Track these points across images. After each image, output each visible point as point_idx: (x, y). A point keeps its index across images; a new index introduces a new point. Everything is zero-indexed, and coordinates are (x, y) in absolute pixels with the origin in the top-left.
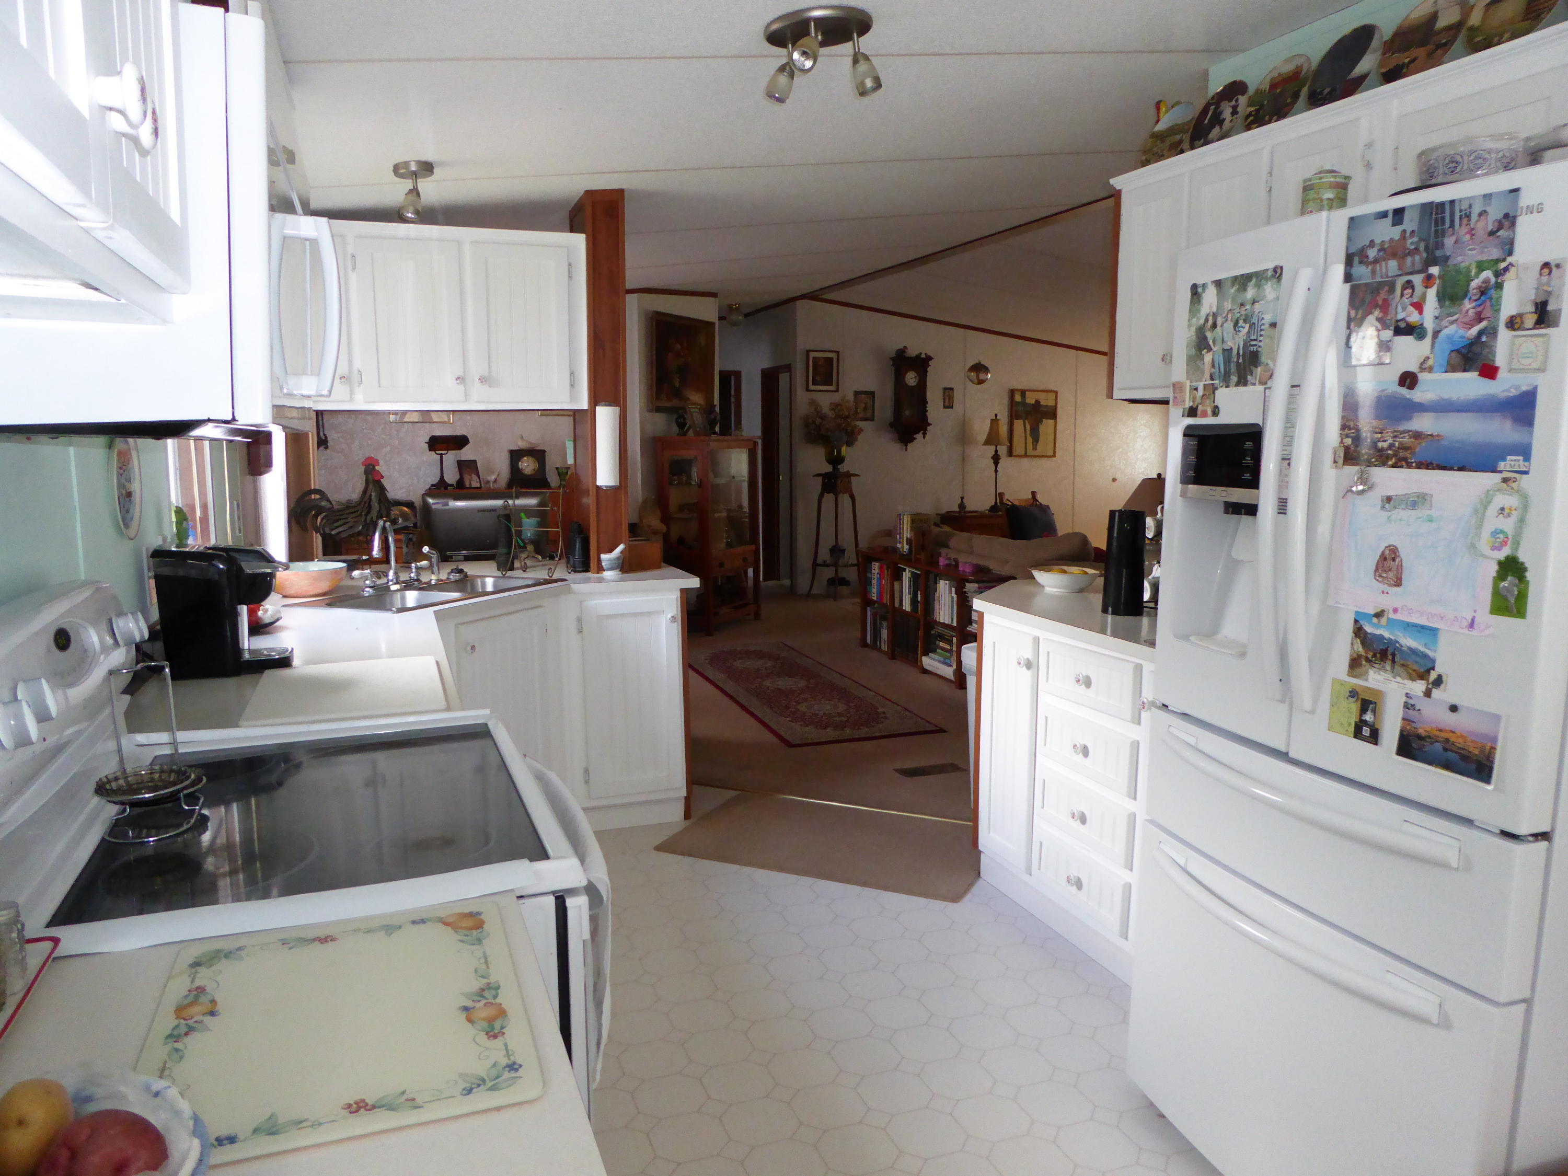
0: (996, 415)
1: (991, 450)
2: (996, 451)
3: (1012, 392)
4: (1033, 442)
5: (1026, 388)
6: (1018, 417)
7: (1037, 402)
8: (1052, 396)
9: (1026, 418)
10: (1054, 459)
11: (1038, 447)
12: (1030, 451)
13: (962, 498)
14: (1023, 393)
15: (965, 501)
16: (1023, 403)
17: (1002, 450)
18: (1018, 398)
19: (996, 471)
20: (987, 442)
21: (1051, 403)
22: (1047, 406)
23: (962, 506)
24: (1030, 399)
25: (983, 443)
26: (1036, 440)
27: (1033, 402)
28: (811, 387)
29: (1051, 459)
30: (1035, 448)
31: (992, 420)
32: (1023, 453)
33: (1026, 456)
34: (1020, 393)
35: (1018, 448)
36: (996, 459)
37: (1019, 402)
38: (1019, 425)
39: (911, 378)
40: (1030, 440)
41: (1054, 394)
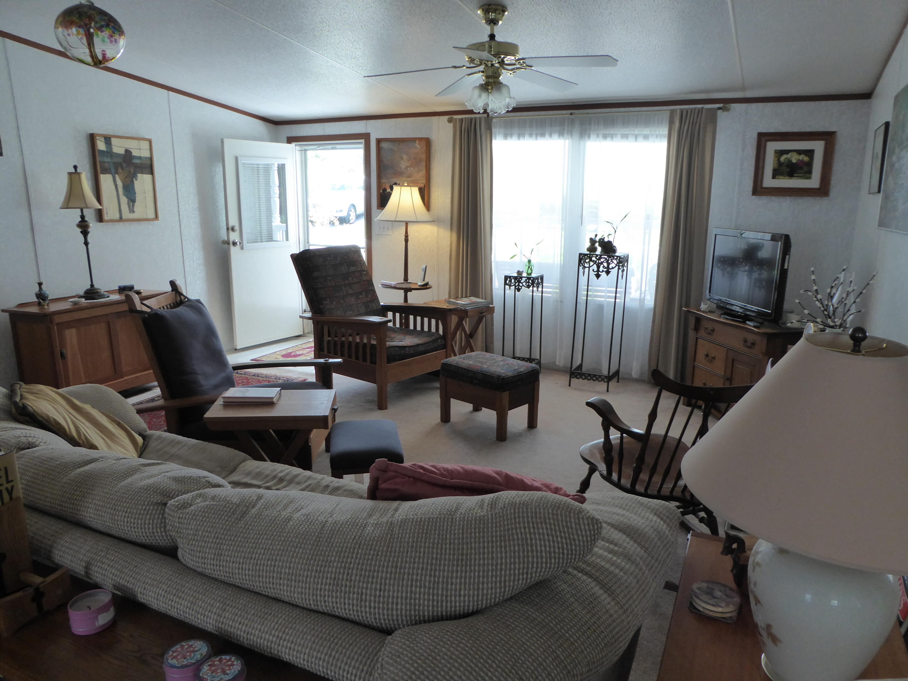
0: (75, 167)
1: (75, 215)
2: (83, 217)
3: (92, 138)
4: (128, 204)
5: (110, 133)
6: (105, 171)
7: (128, 152)
8: (146, 145)
9: (116, 173)
10: (156, 222)
11: (135, 209)
12: (126, 214)
13: (40, 284)
14: (108, 139)
15: (43, 287)
16: (109, 153)
17: (90, 216)
18: (101, 145)
19: (86, 243)
20: (67, 205)
21: (145, 154)
22: (140, 158)
23: (41, 296)
24: (118, 147)
25: (60, 205)
26: (132, 200)
27: (122, 151)
29: (152, 222)
30: (132, 211)
31: (70, 174)
32: (117, 216)
33: (121, 219)
34: (103, 140)
35: (111, 212)
36: (84, 228)
37: (103, 151)
38: (106, 180)
40: (124, 200)
41: (148, 142)
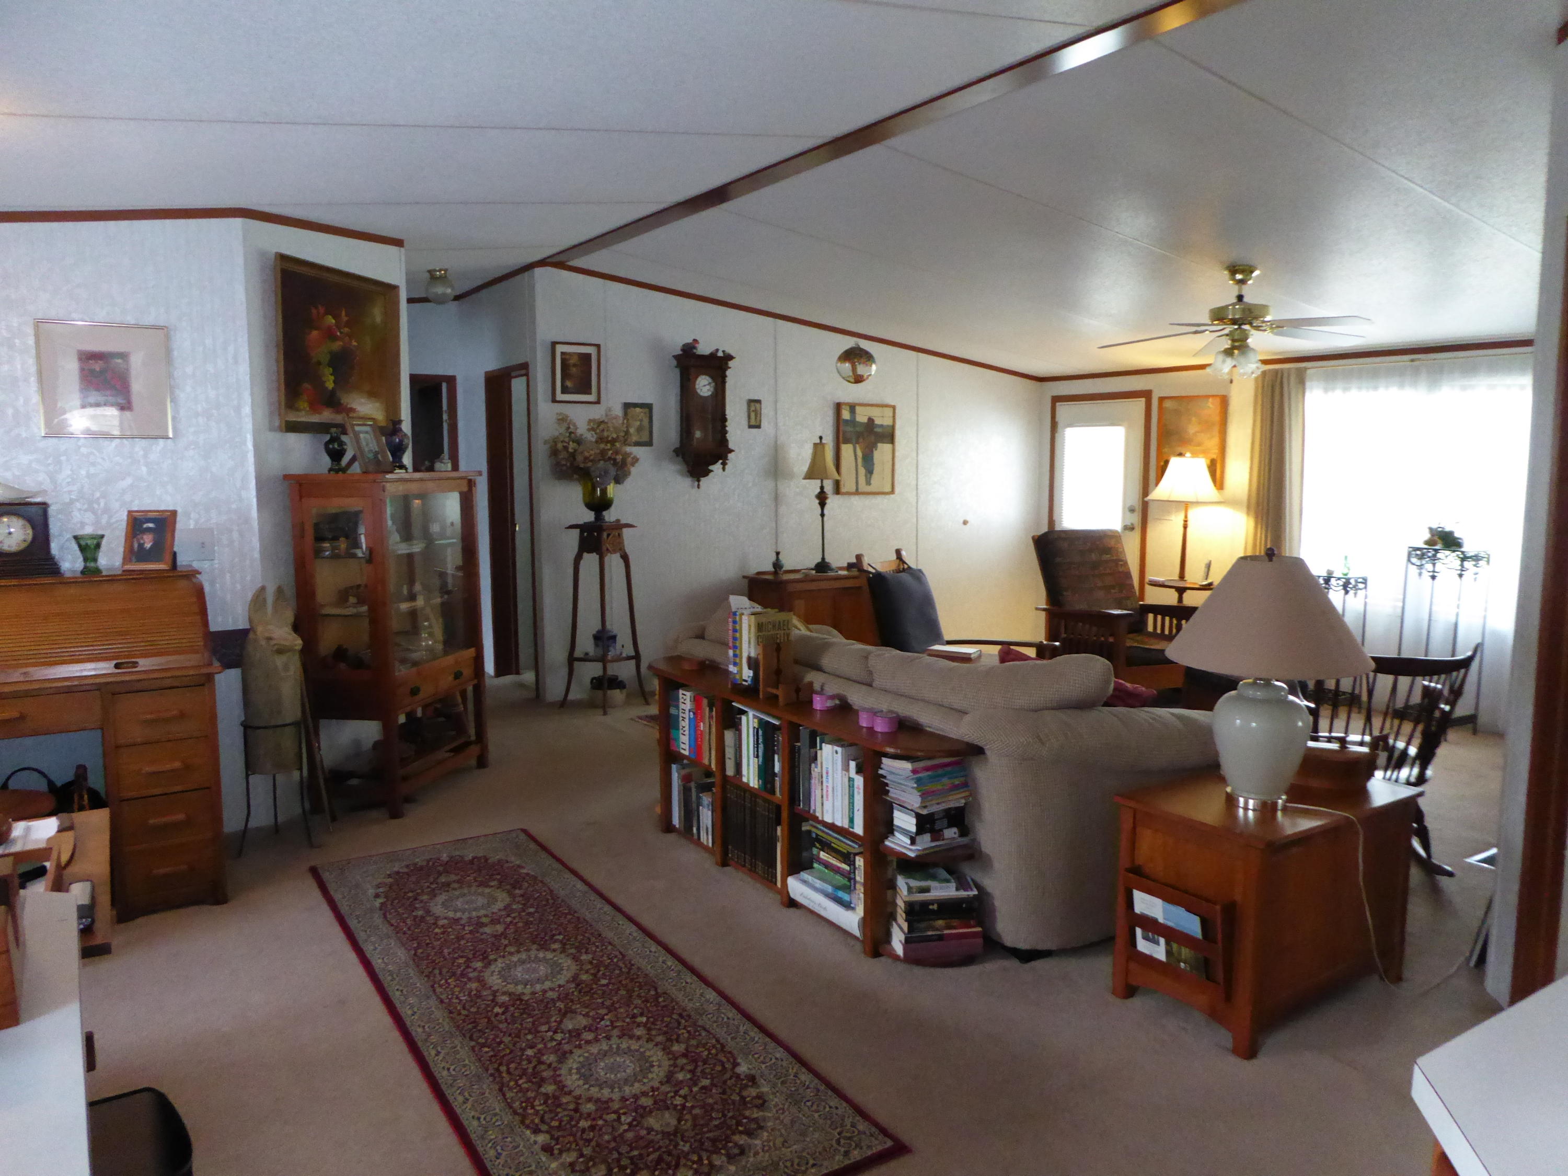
0: (821, 438)
1: (814, 486)
2: (822, 488)
3: (838, 407)
4: (866, 476)
5: (857, 401)
6: (847, 441)
7: (871, 420)
8: (888, 412)
9: (857, 442)
10: (892, 496)
11: (872, 482)
12: (863, 487)
13: (778, 554)
14: (852, 408)
15: (781, 557)
16: (853, 422)
17: (829, 487)
18: (846, 415)
19: (822, 515)
20: (810, 476)
21: (887, 422)
22: (882, 426)
23: (777, 565)
24: (862, 416)
25: (803, 476)
26: (870, 472)
27: (865, 420)
28: (560, 396)
29: (887, 496)
30: (868, 483)
31: (815, 445)
32: (854, 489)
33: (857, 492)
34: (848, 408)
35: (848, 484)
36: (822, 498)
37: (847, 421)
38: (847, 450)
39: (704, 386)
40: (862, 471)
41: (892, 409)
